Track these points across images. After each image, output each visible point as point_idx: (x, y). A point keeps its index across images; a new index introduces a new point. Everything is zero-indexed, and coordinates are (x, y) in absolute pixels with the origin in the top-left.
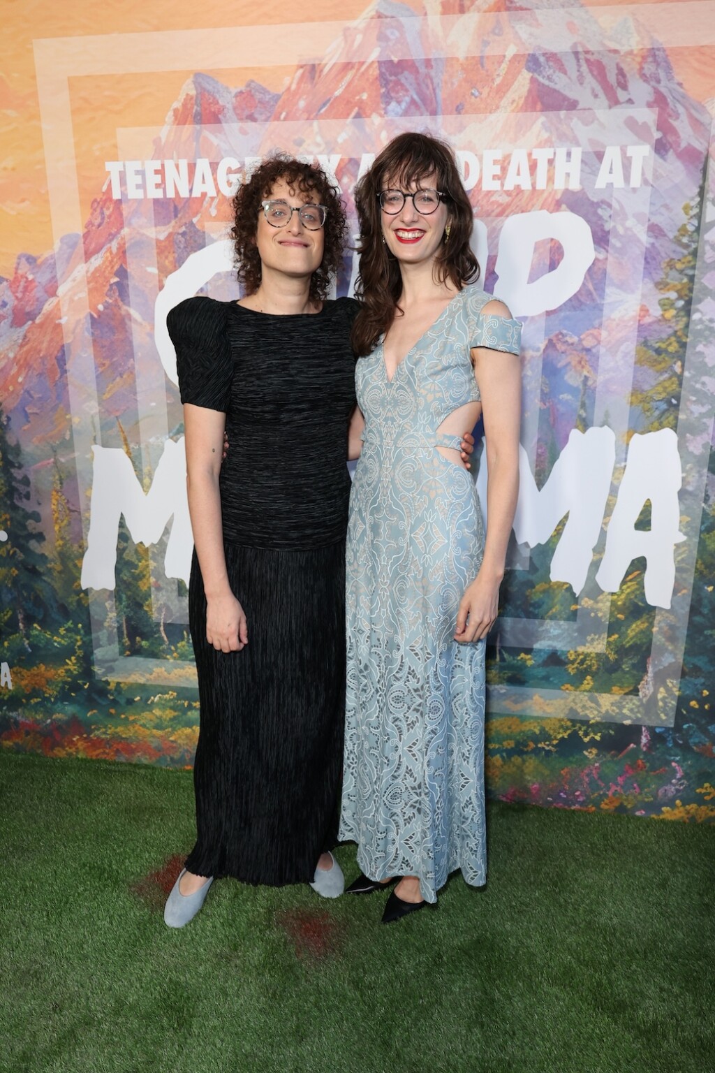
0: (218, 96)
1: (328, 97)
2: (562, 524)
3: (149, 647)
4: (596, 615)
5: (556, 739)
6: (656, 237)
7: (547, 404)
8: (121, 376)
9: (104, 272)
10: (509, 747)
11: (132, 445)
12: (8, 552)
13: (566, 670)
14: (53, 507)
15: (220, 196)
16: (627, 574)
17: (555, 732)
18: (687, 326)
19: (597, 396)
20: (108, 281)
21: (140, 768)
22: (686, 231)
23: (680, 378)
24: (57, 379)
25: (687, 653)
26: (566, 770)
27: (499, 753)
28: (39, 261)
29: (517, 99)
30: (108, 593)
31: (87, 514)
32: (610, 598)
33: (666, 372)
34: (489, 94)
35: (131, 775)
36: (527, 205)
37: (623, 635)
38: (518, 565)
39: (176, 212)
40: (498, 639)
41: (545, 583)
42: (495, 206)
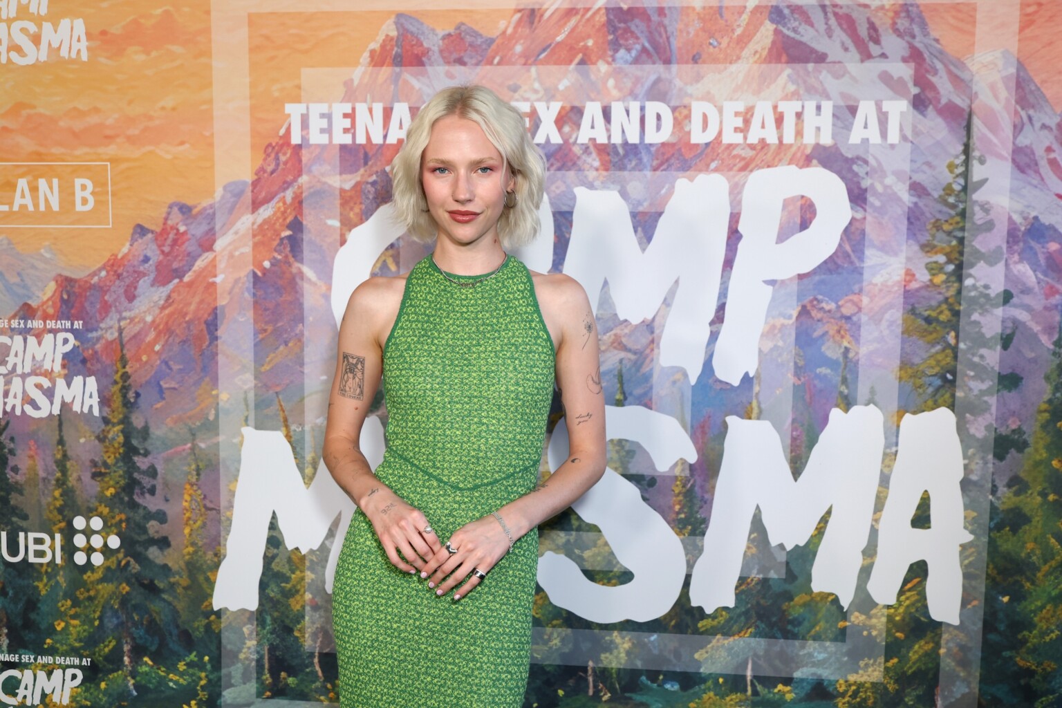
0: (422, 38)
1: (549, 42)
2: (824, 520)
3: (297, 685)
4: (870, 634)
6: (919, 197)
7: (802, 379)
8: (286, 344)
9: (275, 224)
11: (293, 427)
12: (120, 562)
13: (835, 705)
14: (185, 504)
16: (906, 582)
18: (959, 292)
19: (861, 370)
20: (279, 235)
22: (953, 190)
23: (955, 349)
24: (204, 346)
25: (983, 680)
28: (195, 211)
29: (759, 49)
30: (247, 615)
31: (228, 513)
32: (885, 611)
33: (938, 343)
34: (728, 44)
36: (774, 159)
37: (903, 659)
38: (772, 572)
39: (366, 160)
40: (749, 667)
41: (806, 594)
42: (738, 160)
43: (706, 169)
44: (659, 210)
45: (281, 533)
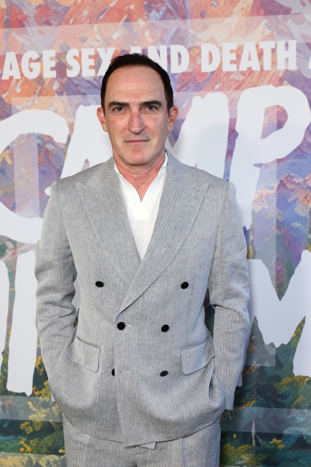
0: (22, 8)
1: (105, 8)
2: (300, 327)
7: (282, 231)
15: (23, 79)
29: (245, 7)
34: (224, 4)
36: (258, 81)
38: (266, 362)
40: (254, 426)
41: (290, 377)
42: (234, 83)
43: (213, 89)
44: (182, 118)
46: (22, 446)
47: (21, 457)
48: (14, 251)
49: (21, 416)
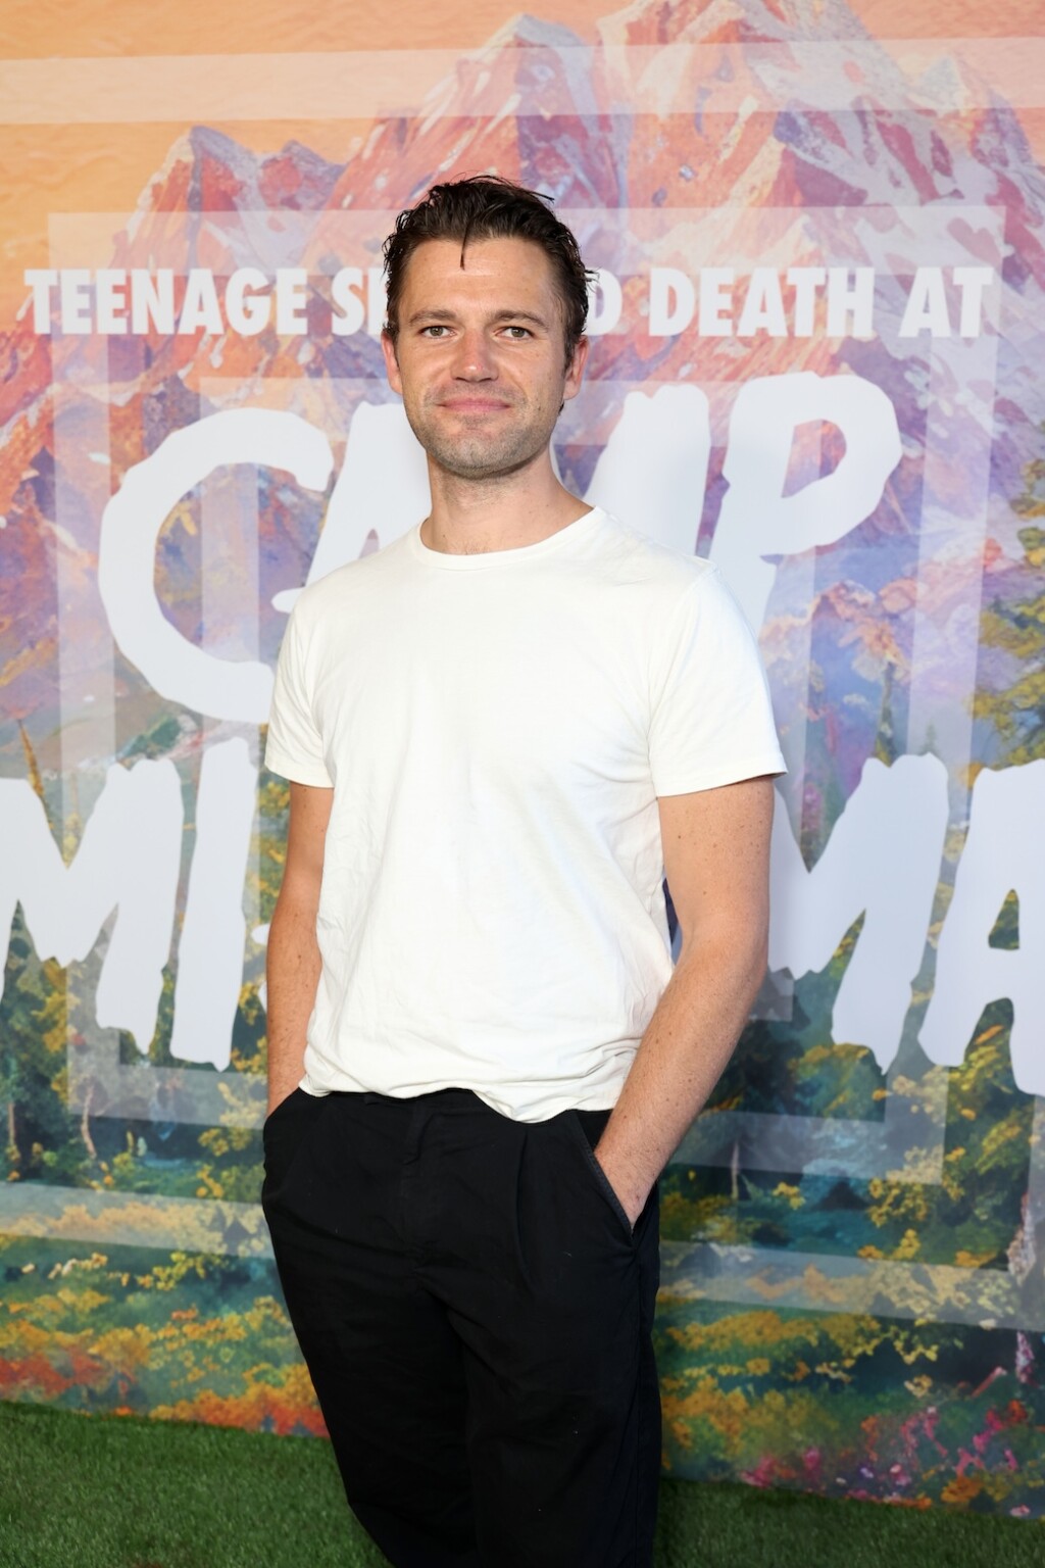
0: (232, 165)
1: (428, 172)
2: (853, 933)
3: (58, 1163)
4: (921, 1110)
5: (850, 1356)
6: (1010, 423)
7: (821, 712)
8: (32, 645)
9: (12, 459)
10: (759, 1373)
11: (45, 774)
13: (867, 1218)
15: (230, 334)
16: (979, 1031)
17: (847, 1340)
19: (913, 699)
20: (18, 476)
21: (26, 1413)
26: (871, 1421)
27: (739, 1384)
29: (759, 184)
32: (947, 1076)
33: (1036, 658)
34: (710, 176)
35: (8, 1426)
36: (780, 362)
37: (973, 1150)
38: (772, 1011)
39: (149, 358)
40: (736, 1155)
41: (824, 1046)
42: (723, 363)
43: (673, 376)
44: (599, 442)
45: (28, 934)
46: (201, 1183)
47: (199, 1207)
48: (195, 738)
49: (201, 1116)
